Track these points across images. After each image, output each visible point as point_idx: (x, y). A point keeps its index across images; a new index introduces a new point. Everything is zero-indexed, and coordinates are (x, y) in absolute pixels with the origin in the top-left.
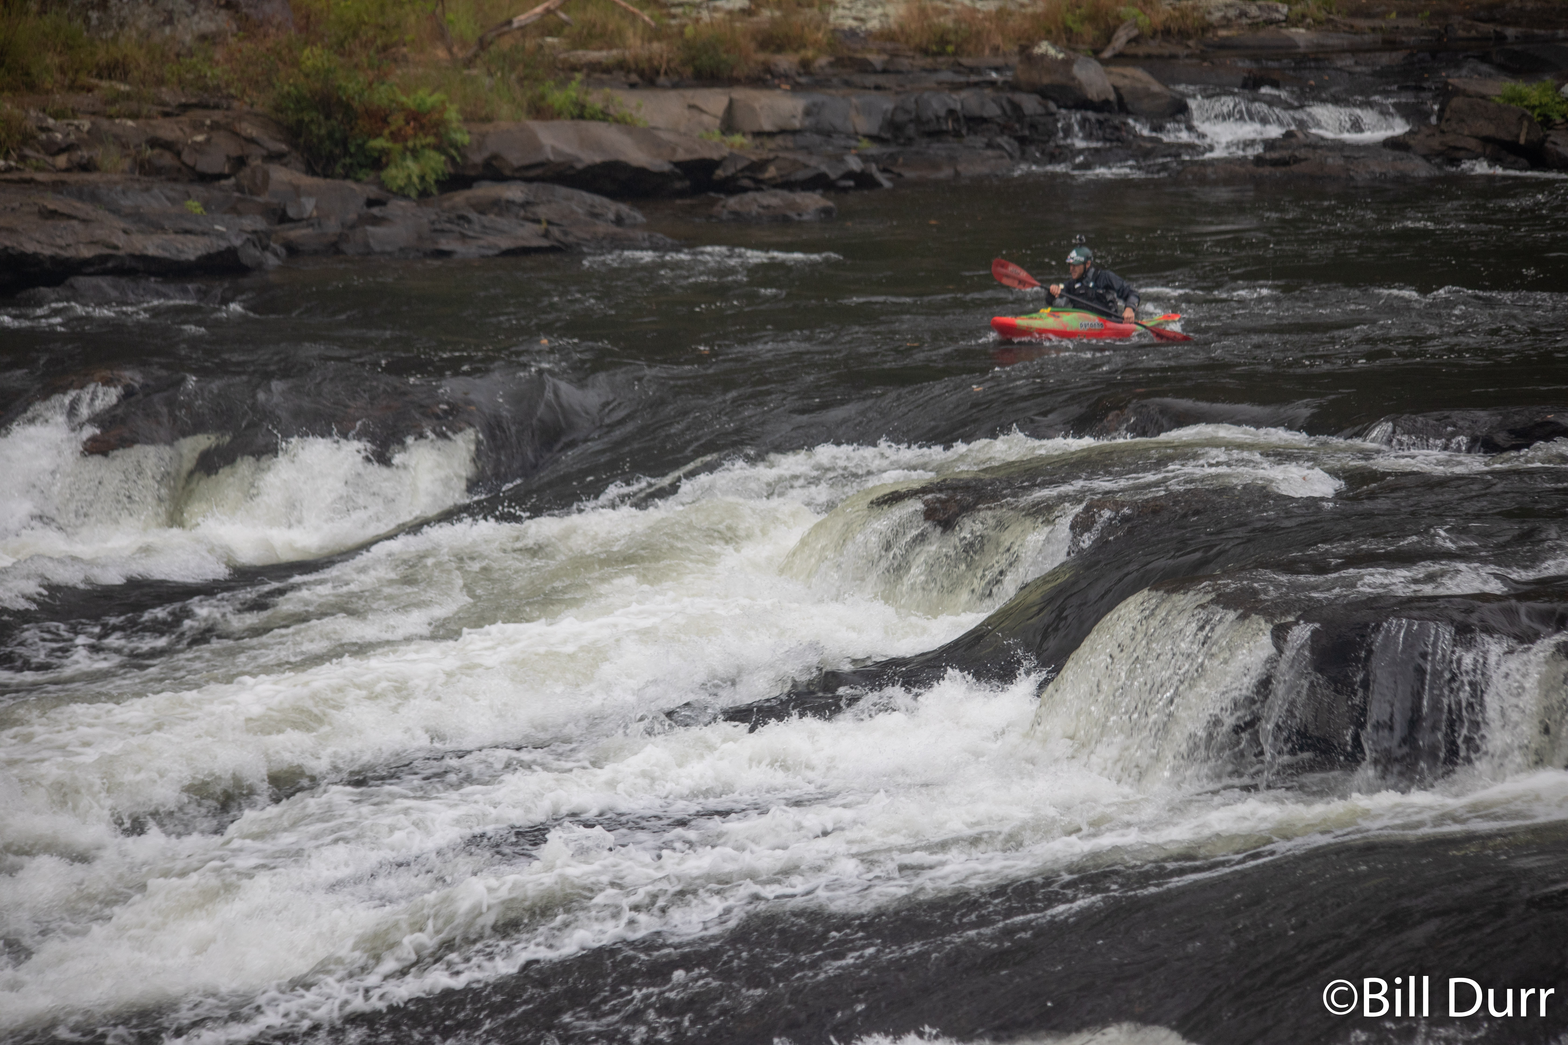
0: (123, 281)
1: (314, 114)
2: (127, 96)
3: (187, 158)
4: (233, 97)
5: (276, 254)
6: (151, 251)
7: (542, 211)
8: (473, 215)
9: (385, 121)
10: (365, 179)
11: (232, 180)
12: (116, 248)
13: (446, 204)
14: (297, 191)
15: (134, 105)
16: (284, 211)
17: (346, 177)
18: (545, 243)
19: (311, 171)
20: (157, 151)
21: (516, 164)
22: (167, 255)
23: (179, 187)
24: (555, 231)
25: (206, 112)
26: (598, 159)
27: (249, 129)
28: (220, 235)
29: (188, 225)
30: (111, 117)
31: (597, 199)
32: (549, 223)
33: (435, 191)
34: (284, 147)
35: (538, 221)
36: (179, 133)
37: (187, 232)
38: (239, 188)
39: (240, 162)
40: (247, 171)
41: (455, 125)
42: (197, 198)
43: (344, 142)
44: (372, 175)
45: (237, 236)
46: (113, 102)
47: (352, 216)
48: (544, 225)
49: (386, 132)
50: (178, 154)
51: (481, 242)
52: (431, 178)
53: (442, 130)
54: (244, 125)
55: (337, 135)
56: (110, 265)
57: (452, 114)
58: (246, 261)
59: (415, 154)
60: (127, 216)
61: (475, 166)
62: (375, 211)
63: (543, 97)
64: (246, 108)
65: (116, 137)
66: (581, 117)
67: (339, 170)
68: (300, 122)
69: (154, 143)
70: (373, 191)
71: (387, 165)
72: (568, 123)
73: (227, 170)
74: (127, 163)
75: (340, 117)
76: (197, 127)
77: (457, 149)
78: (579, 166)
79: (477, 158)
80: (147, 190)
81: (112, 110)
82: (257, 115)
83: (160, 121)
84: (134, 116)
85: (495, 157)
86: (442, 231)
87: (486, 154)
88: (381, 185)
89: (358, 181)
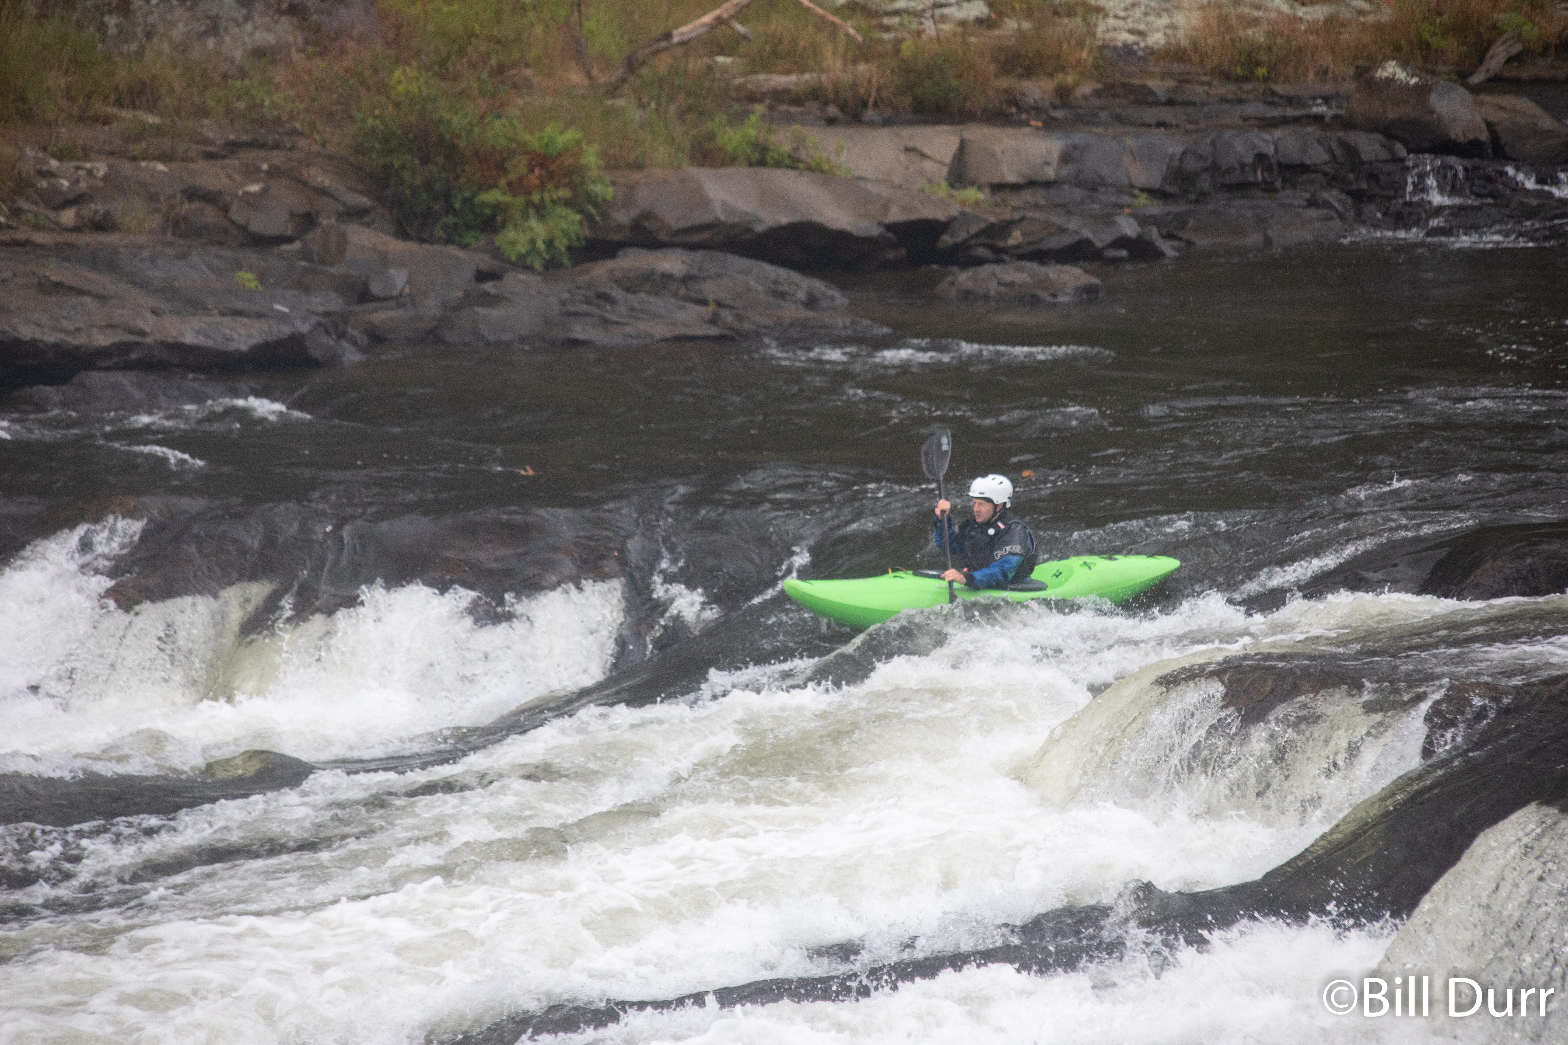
0: (151, 378)
1: (406, 157)
2: (157, 131)
3: (237, 215)
4: (299, 134)
5: (354, 343)
6: (189, 339)
7: (710, 289)
8: (618, 294)
9: (501, 167)
10: (474, 244)
11: (297, 245)
12: (142, 333)
13: (581, 279)
14: (384, 260)
15: (166, 144)
16: (366, 286)
17: (448, 242)
18: (713, 331)
19: (402, 233)
20: (196, 205)
21: (675, 225)
22: (210, 343)
23: (226, 253)
24: (727, 316)
25: (263, 153)
26: (784, 220)
27: (320, 177)
28: (282, 318)
29: (239, 305)
30: (134, 159)
31: (783, 273)
32: (719, 304)
33: (566, 261)
34: (366, 201)
35: (703, 302)
36: (226, 181)
37: (236, 313)
38: (306, 255)
39: (308, 220)
40: (317, 232)
41: (594, 173)
42: (251, 269)
43: (447, 196)
44: (483, 239)
45: (304, 319)
46: (138, 138)
47: (457, 294)
48: (712, 307)
49: (503, 182)
50: (225, 209)
51: (629, 330)
52: (562, 244)
53: (577, 180)
54: (313, 171)
55: (438, 186)
56: (134, 356)
57: (591, 158)
58: (315, 352)
59: (541, 211)
60: (157, 291)
61: (621, 227)
62: (488, 287)
63: (711, 137)
64: (316, 148)
65: (142, 185)
66: (762, 163)
67: (439, 232)
68: (387, 167)
69: (192, 194)
70: (484, 261)
71: (503, 226)
72: (746, 171)
73: (289, 232)
74: (155, 221)
75: (441, 160)
76: (251, 174)
77: (596, 204)
78: (760, 229)
79: (623, 217)
80: (183, 256)
81: (137, 149)
82: (330, 158)
83: (201, 165)
84: (166, 158)
85: (648, 215)
86: (577, 314)
87: (635, 212)
88: (496, 252)
89: (464, 247)
